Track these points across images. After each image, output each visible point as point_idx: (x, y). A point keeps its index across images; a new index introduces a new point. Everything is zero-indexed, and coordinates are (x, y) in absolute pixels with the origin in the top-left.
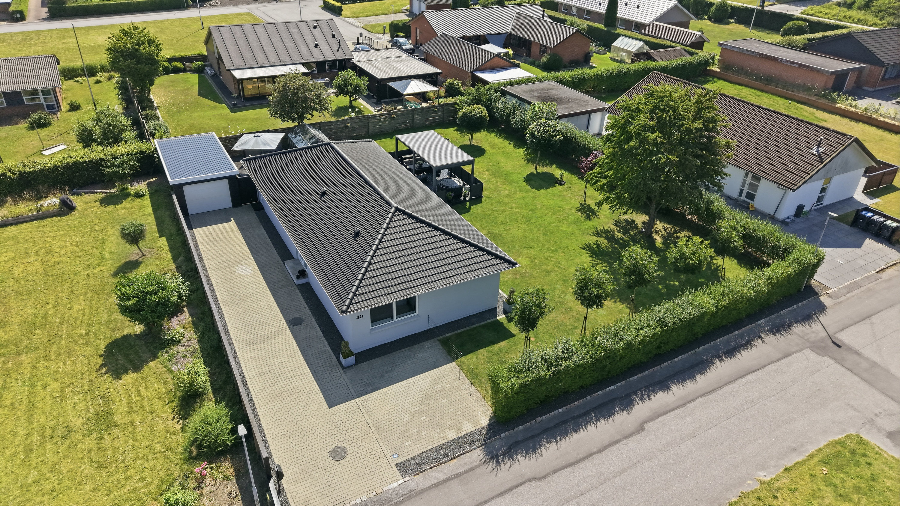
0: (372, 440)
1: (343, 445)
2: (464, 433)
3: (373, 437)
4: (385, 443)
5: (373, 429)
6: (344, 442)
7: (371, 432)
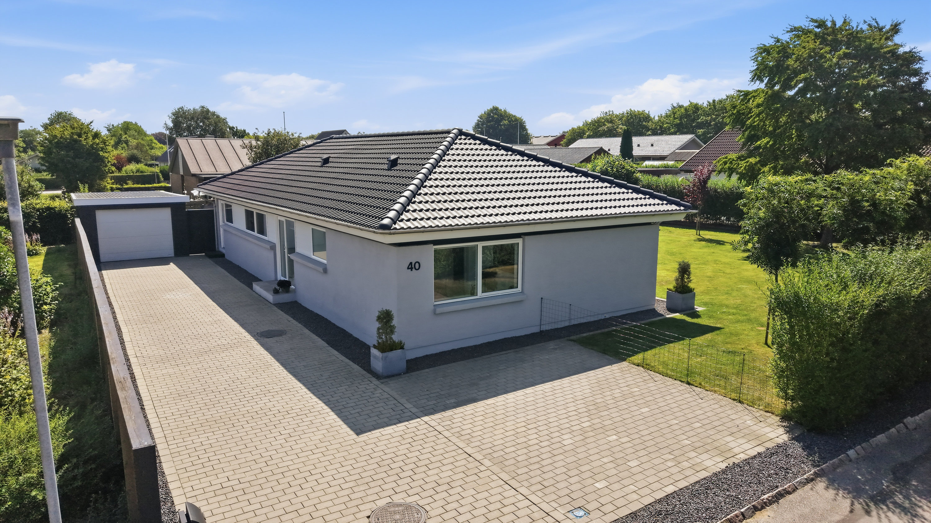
0: (493, 484)
1: (409, 500)
2: (743, 456)
3: (494, 477)
4: (533, 488)
5: (487, 463)
6: (411, 492)
7: (482, 468)
